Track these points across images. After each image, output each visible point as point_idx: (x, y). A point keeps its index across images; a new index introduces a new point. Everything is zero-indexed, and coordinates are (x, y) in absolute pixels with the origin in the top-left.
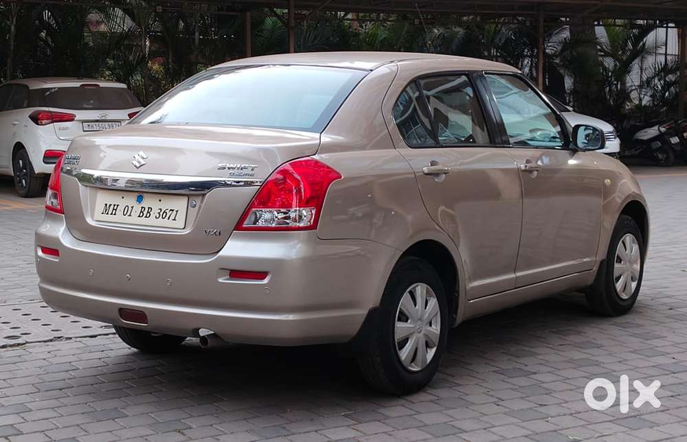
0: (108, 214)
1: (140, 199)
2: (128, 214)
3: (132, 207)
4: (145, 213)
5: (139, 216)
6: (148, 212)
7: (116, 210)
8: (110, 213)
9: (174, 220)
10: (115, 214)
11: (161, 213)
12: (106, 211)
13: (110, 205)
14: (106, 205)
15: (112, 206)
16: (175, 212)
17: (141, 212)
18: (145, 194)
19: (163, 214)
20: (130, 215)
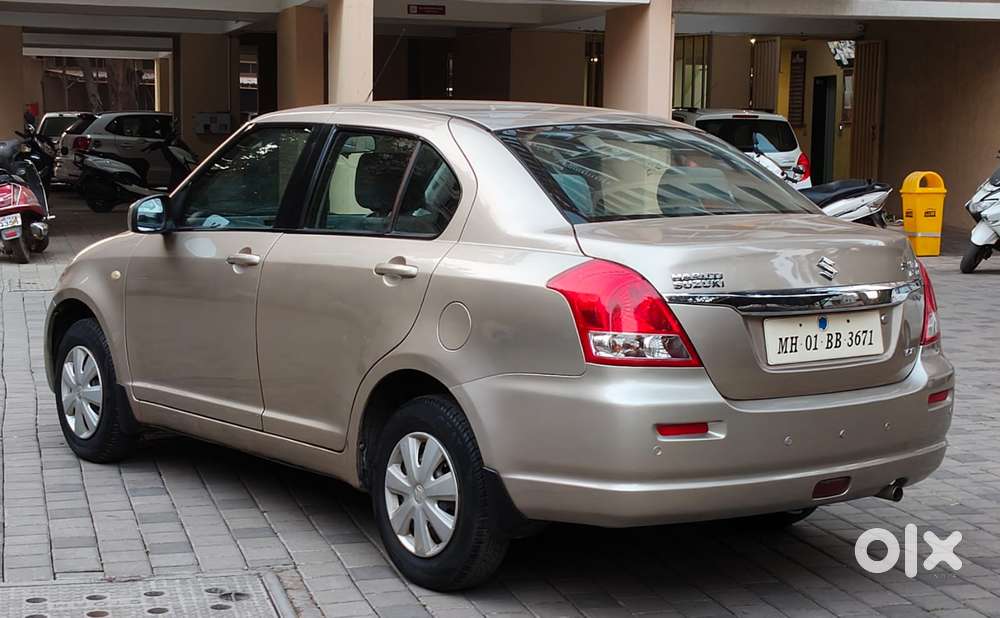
0: (786, 352)
1: (823, 324)
2: (813, 347)
3: (816, 337)
4: (834, 341)
5: (827, 348)
6: (837, 340)
7: (795, 344)
8: (788, 350)
9: (871, 344)
10: (796, 351)
11: (853, 338)
12: (783, 349)
13: (786, 339)
14: (781, 339)
15: (789, 341)
16: (869, 333)
17: (829, 341)
18: (828, 316)
19: (856, 339)
20: (816, 349)
